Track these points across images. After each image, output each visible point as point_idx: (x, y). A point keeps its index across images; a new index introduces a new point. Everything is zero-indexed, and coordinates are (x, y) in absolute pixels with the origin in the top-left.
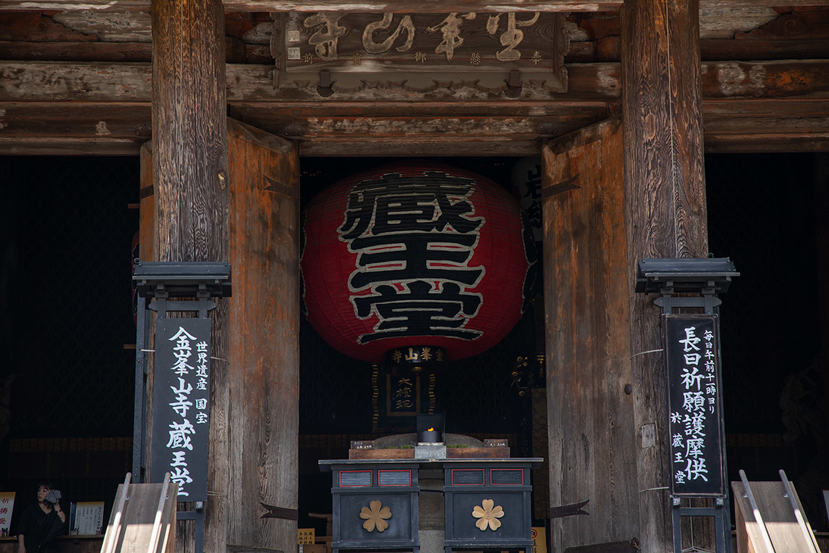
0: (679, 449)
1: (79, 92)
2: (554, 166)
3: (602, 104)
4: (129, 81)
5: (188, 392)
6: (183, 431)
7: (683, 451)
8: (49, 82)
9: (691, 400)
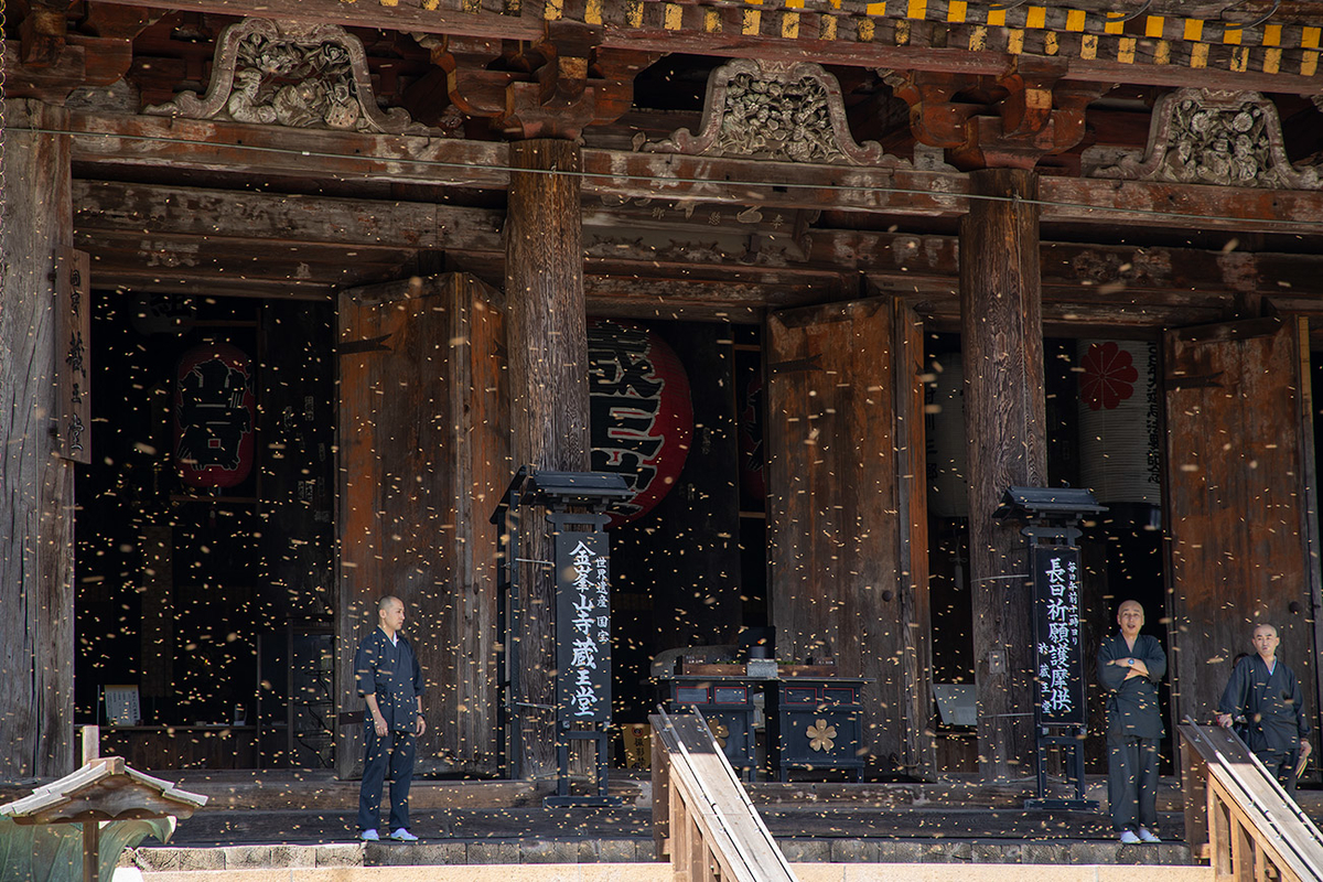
0: (1045, 679)
1: (283, 229)
2: (785, 340)
4: (338, 220)
5: (589, 609)
6: (586, 649)
7: (1049, 681)
8: (251, 216)
9: (1057, 631)
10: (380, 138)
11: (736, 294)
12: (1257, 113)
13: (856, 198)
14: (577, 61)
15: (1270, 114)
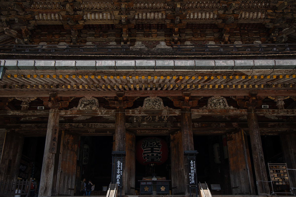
0: (190, 179)
1: (105, 127)
3: (178, 128)
5: (119, 170)
6: (119, 176)
7: (191, 179)
8: (101, 126)
9: (192, 171)
10: (98, 110)
11: (165, 131)
12: (223, 100)
13: (164, 113)
14: (121, 98)
15: (225, 100)
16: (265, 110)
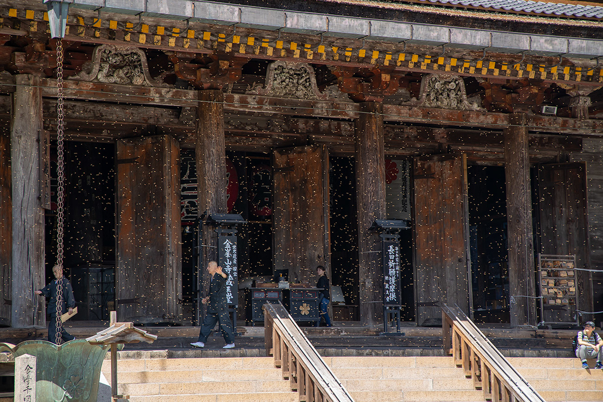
0: (387, 289)
1: (98, 117)
2: (280, 160)
4: (119, 113)
5: (230, 264)
7: (389, 290)
8: (86, 111)
9: (392, 272)
10: (152, 88)
11: (262, 142)
12: (457, 82)
13: (320, 112)
14: (226, 62)
15: (462, 83)
16: (547, 118)
